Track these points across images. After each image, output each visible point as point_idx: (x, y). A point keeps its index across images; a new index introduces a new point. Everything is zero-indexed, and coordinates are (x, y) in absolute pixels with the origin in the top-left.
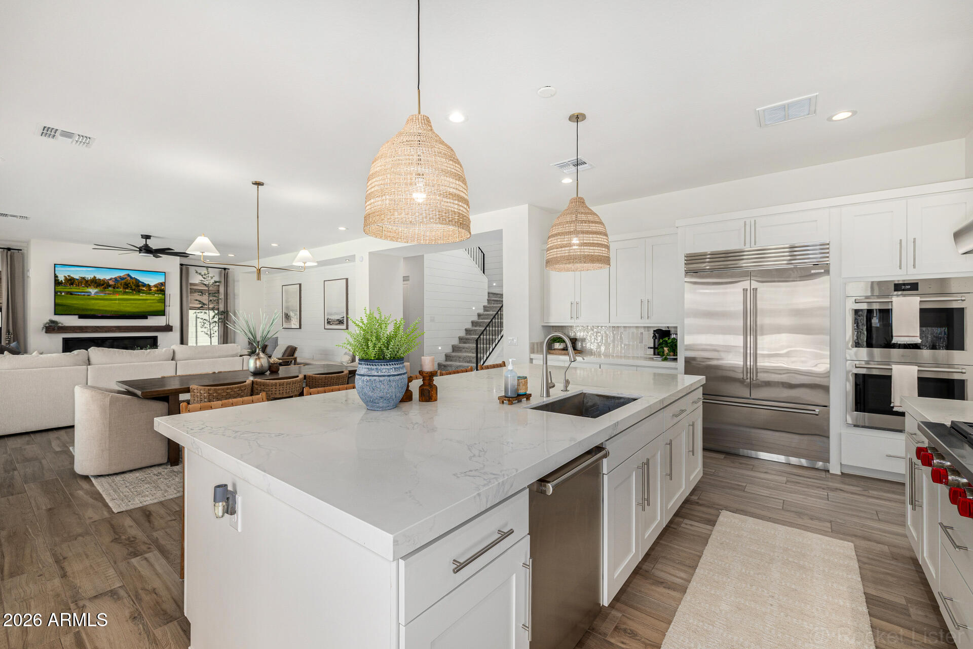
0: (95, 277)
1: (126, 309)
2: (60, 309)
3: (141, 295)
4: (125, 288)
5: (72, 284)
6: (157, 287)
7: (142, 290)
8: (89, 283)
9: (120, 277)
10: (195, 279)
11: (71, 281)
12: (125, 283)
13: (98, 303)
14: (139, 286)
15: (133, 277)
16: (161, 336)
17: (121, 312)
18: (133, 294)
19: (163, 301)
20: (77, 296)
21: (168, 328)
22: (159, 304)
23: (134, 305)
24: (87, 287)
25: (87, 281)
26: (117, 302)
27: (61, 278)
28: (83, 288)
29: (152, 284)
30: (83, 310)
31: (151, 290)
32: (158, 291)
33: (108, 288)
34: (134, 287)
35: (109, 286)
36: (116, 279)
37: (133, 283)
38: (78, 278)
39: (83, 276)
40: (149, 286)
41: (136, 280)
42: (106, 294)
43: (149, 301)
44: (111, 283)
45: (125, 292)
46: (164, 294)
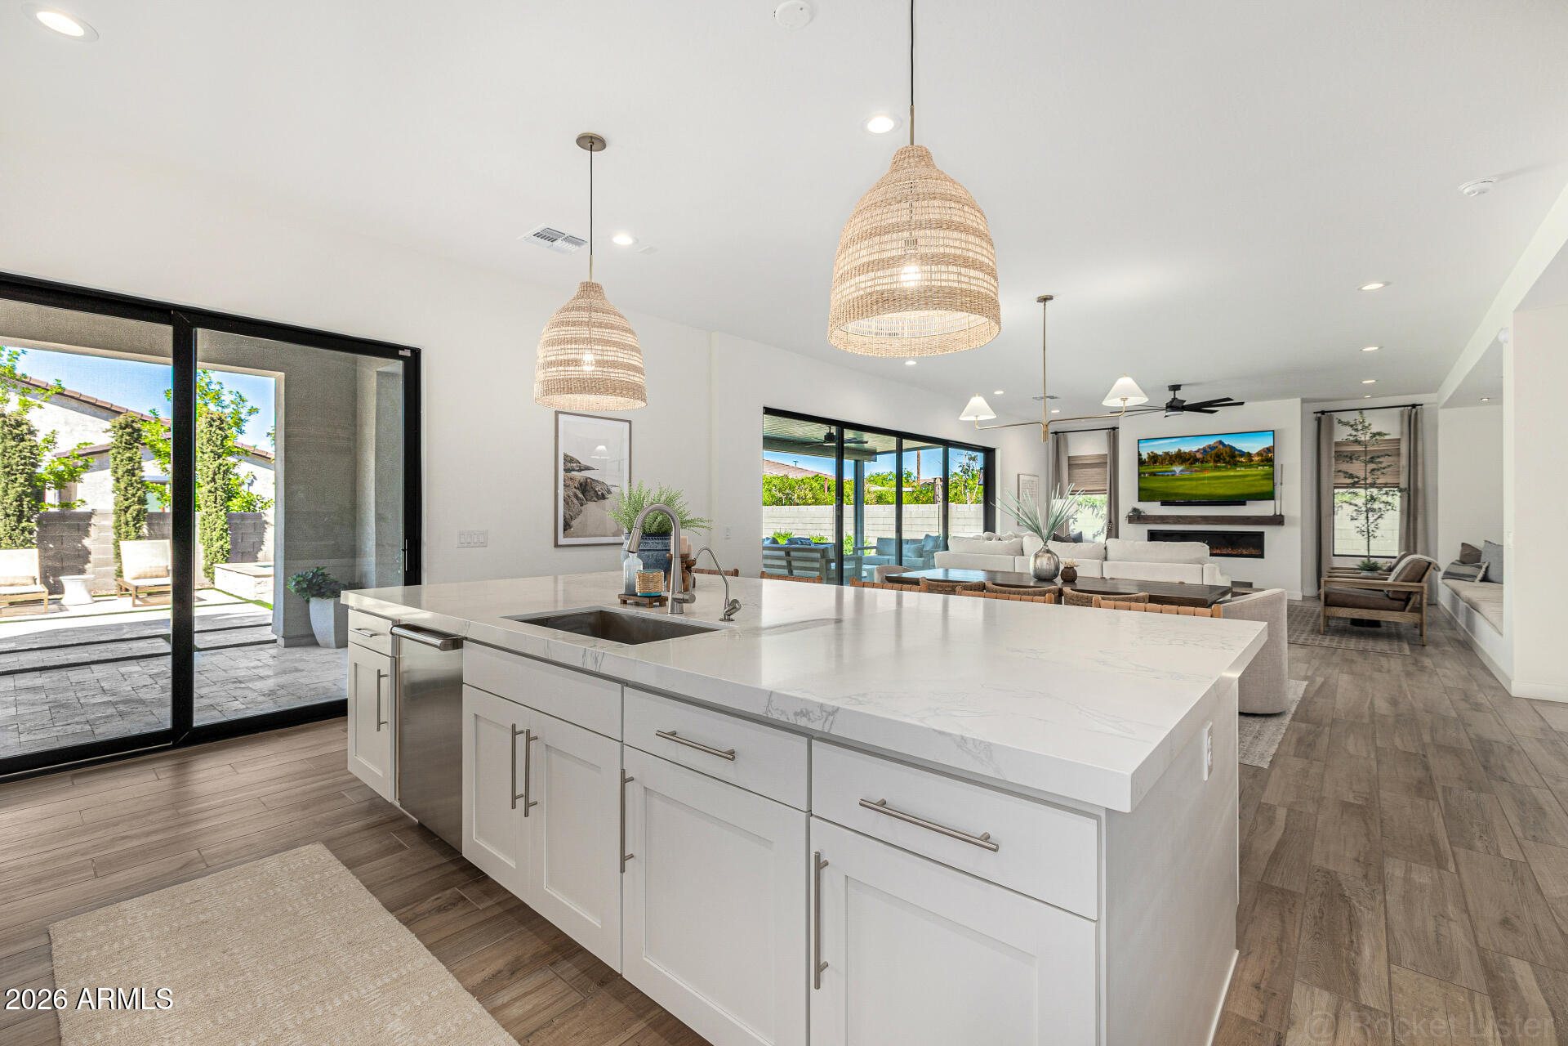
0: (1179, 450)
1: (1218, 491)
2: (1145, 494)
3: (1238, 469)
4: (1216, 461)
5: (1155, 462)
6: (1262, 455)
7: (1239, 461)
8: (1173, 459)
9: (1209, 446)
10: (1342, 434)
11: (1154, 458)
12: (1216, 454)
13: (1183, 485)
14: (1235, 457)
15: (1226, 443)
16: (1269, 532)
17: (1213, 496)
18: (1226, 469)
19: (1271, 477)
20: (1161, 478)
21: (1277, 520)
22: (1265, 482)
23: (1228, 485)
24: (1172, 464)
25: (1171, 457)
26: (1206, 482)
27: (1145, 456)
28: (1167, 467)
29: (1254, 451)
30: (1167, 495)
31: (1252, 461)
32: (1262, 461)
33: (1195, 464)
34: (1228, 459)
35: (1196, 460)
36: (1204, 449)
37: (1226, 453)
38: (1161, 454)
39: (1167, 451)
40: (1249, 454)
41: (1231, 447)
42: (1192, 472)
43: (1249, 479)
44: (1199, 456)
45: (1216, 467)
46: (1273, 466)
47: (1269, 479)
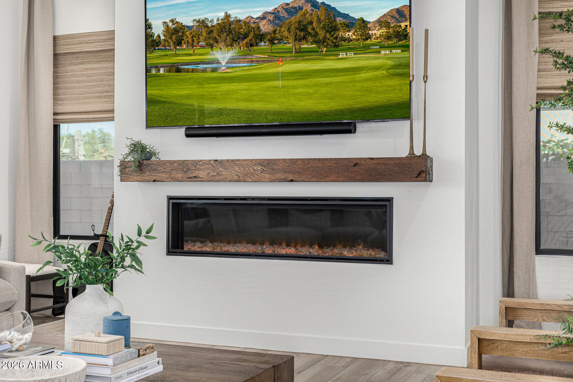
0: (227, 16)
1: (302, 103)
3: (342, 55)
4: (299, 39)
5: (179, 43)
6: (388, 25)
7: (344, 40)
8: (215, 33)
9: (286, 8)
12: (300, 22)
13: (233, 92)
14: (336, 28)
17: (291, 113)
20: (191, 75)
23: (323, 90)
24: (211, 46)
25: (210, 30)
26: (280, 83)
28: (202, 51)
30: (198, 111)
31: (368, 37)
32: (389, 38)
33: (257, 45)
34: (321, 33)
35: (261, 37)
36: (275, 13)
37: (320, 20)
38: (192, 24)
39: (202, 18)
40: (362, 23)
42: (252, 61)
43: (363, 75)
44: (265, 26)
45: (299, 51)
46: (406, 48)
47: (400, 75)
